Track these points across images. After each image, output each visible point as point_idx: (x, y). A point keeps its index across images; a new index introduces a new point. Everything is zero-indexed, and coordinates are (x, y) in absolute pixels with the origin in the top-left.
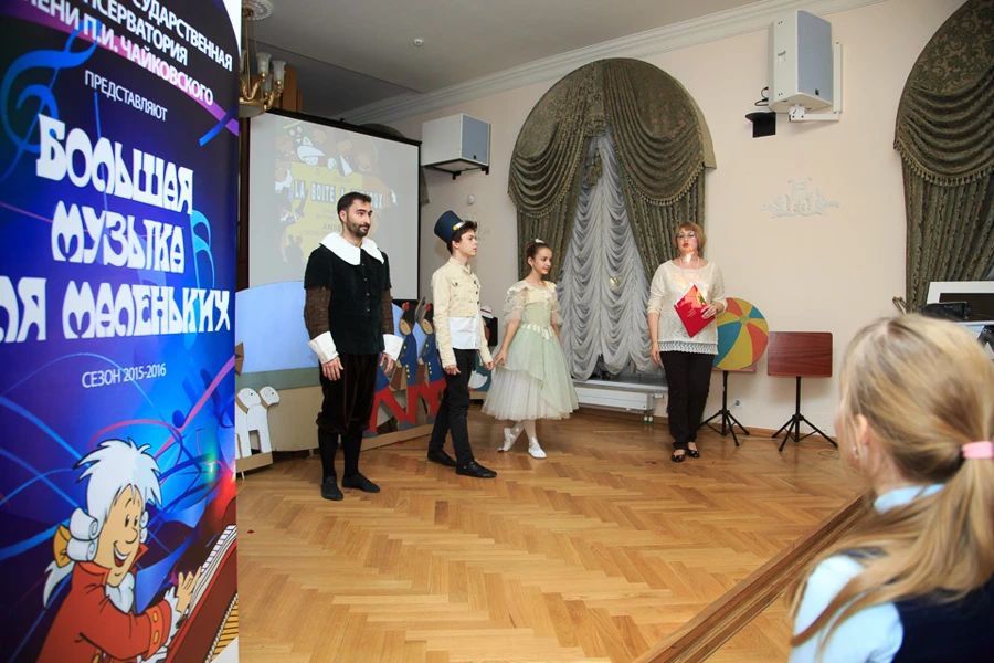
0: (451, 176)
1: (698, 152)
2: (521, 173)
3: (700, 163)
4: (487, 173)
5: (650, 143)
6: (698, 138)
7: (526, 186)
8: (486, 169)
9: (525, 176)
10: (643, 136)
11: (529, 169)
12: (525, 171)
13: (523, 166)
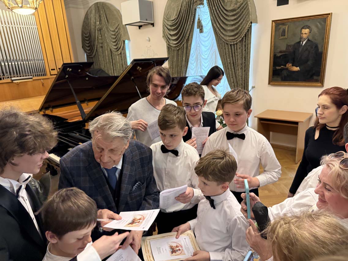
0: (138, 27)
1: (249, 16)
2: (167, 28)
3: (250, 22)
4: (153, 26)
5: (225, 12)
6: (248, 9)
7: (170, 35)
8: (153, 24)
9: (169, 29)
10: (222, 9)
11: (171, 26)
12: (169, 27)
13: (168, 25)
